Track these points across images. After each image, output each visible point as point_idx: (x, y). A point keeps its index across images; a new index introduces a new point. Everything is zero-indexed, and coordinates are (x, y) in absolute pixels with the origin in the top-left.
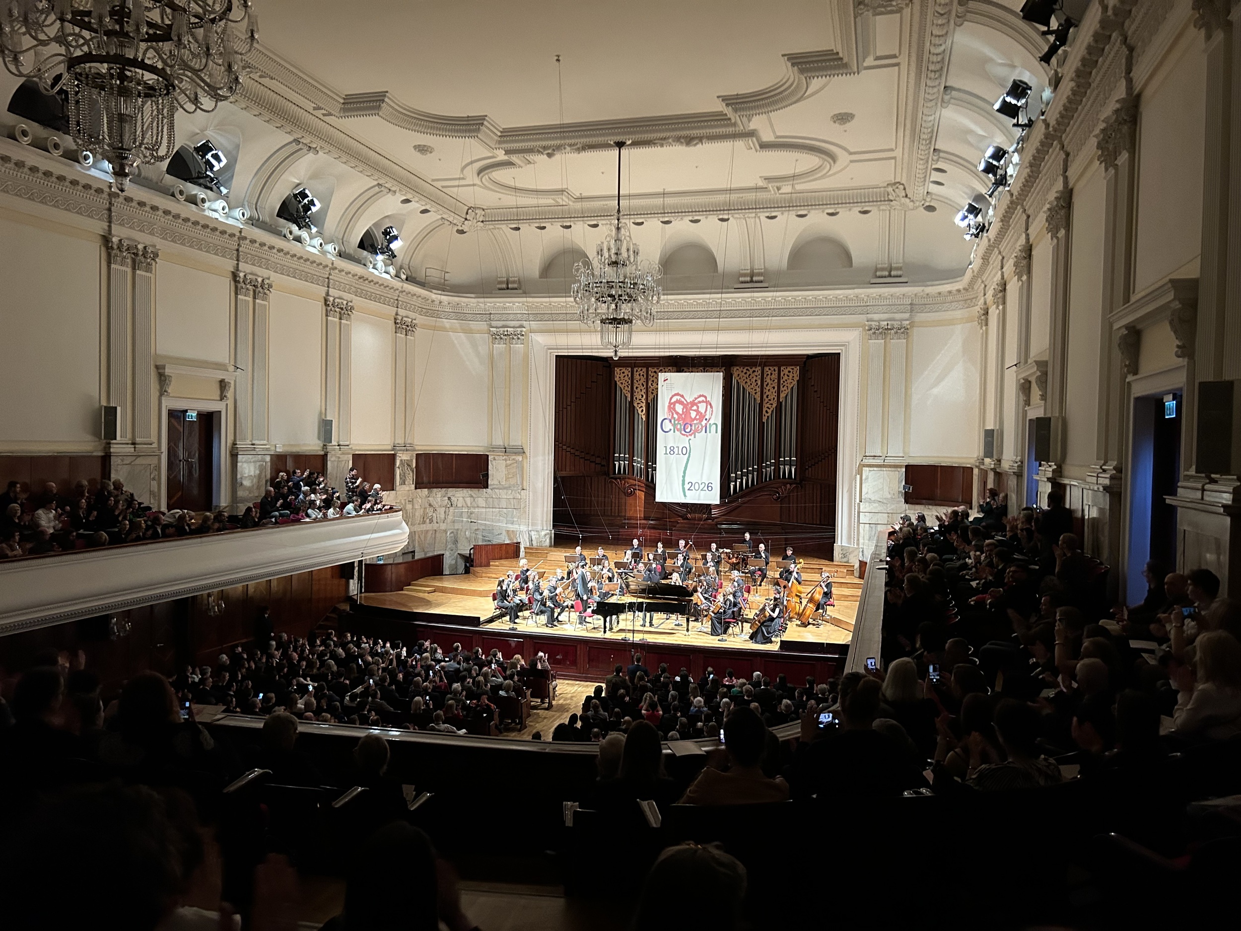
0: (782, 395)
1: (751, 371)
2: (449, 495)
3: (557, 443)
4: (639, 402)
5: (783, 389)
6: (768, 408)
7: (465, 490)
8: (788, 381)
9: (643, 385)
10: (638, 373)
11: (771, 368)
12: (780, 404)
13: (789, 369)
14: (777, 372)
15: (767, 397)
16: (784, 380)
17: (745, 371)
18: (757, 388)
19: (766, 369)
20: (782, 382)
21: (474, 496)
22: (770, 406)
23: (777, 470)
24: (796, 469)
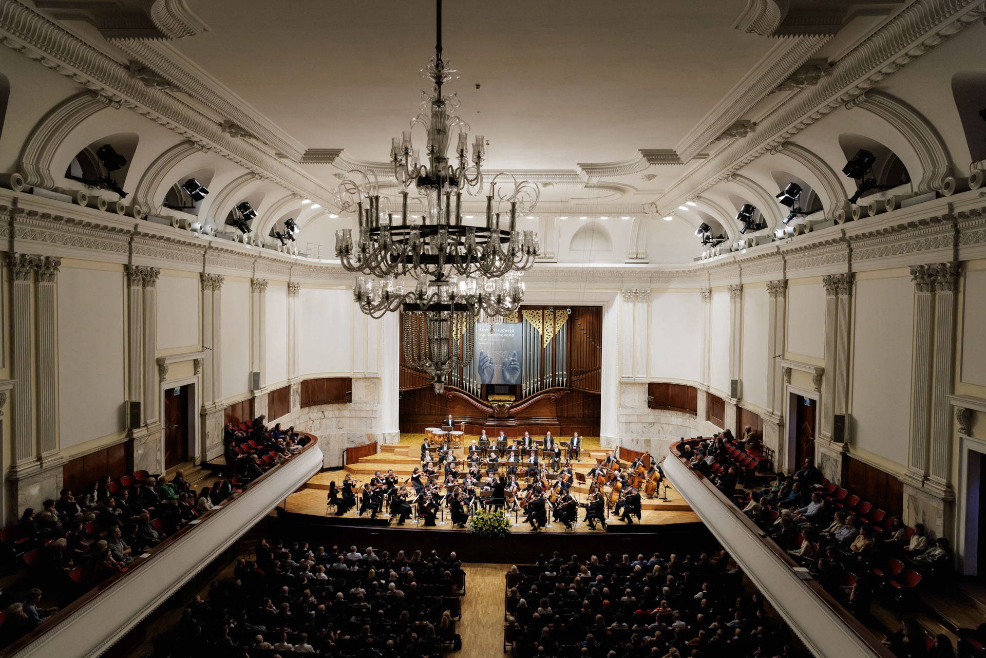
0: (557, 330)
1: (536, 312)
2: (322, 410)
5: (557, 326)
6: (547, 338)
7: (334, 405)
8: (561, 320)
11: (549, 312)
12: (555, 335)
13: (561, 312)
14: (553, 315)
15: (547, 330)
16: (558, 319)
17: (531, 312)
18: (539, 324)
19: (546, 311)
20: (556, 321)
21: (341, 409)
23: (554, 381)
24: (566, 380)
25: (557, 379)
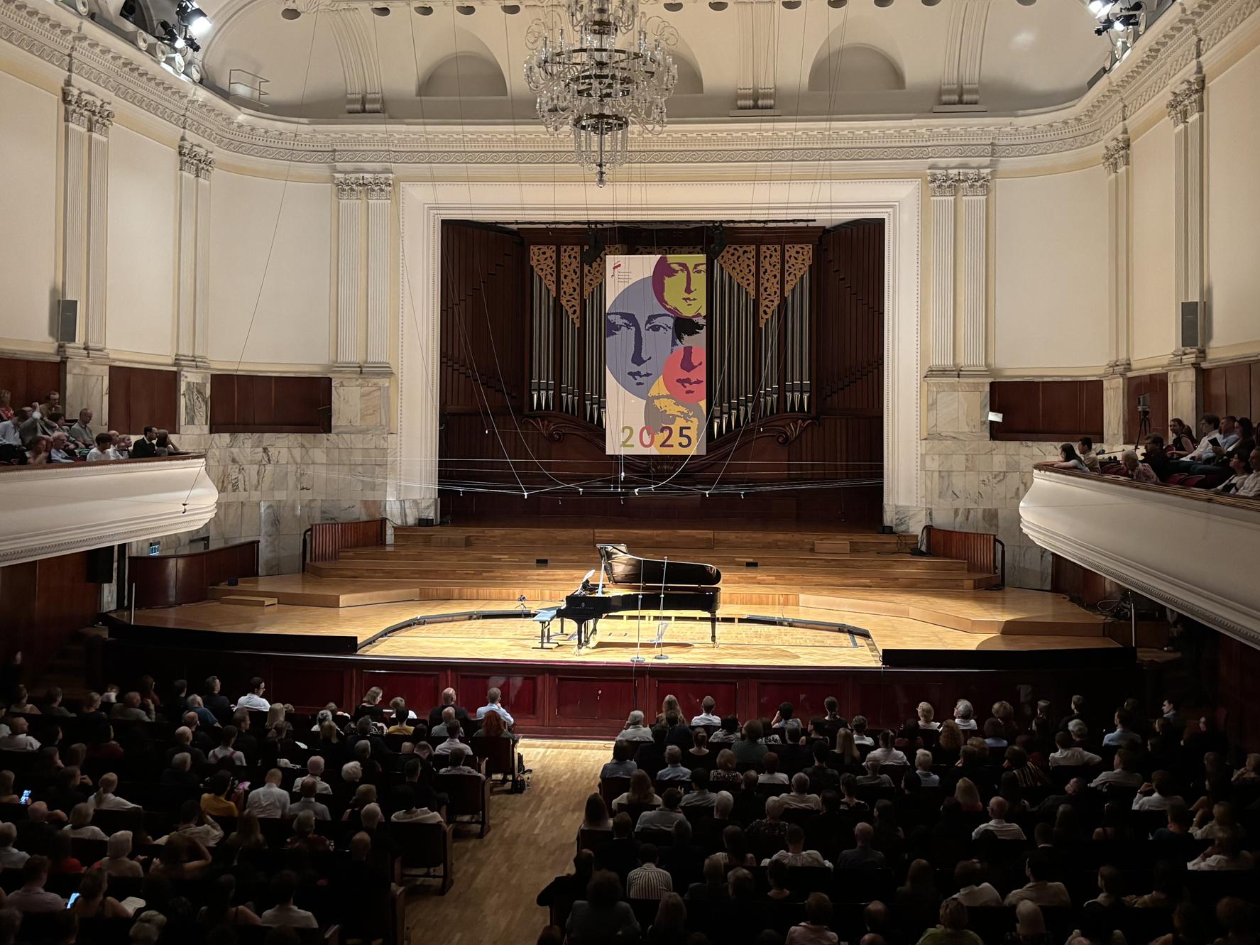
0: (788, 288)
1: (741, 251)
2: (265, 444)
3: (444, 360)
4: (569, 298)
5: (789, 279)
6: (767, 306)
7: (292, 436)
8: (797, 267)
9: (576, 273)
10: (567, 254)
11: (770, 246)
12: (784, 299)
13: (797, 247)
14: (779, 253)
15: (765, 290)
16: (790, 264)
17: (732, 251)
18: (750, 276)
19: (763, 248)
20: (787, 268)
21: (307, 445)
22: (769, 304)
23: (782, 399)
24: (809, 398)
25: (789, 394)
